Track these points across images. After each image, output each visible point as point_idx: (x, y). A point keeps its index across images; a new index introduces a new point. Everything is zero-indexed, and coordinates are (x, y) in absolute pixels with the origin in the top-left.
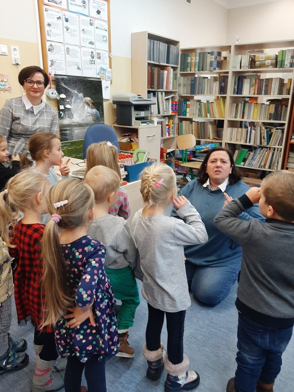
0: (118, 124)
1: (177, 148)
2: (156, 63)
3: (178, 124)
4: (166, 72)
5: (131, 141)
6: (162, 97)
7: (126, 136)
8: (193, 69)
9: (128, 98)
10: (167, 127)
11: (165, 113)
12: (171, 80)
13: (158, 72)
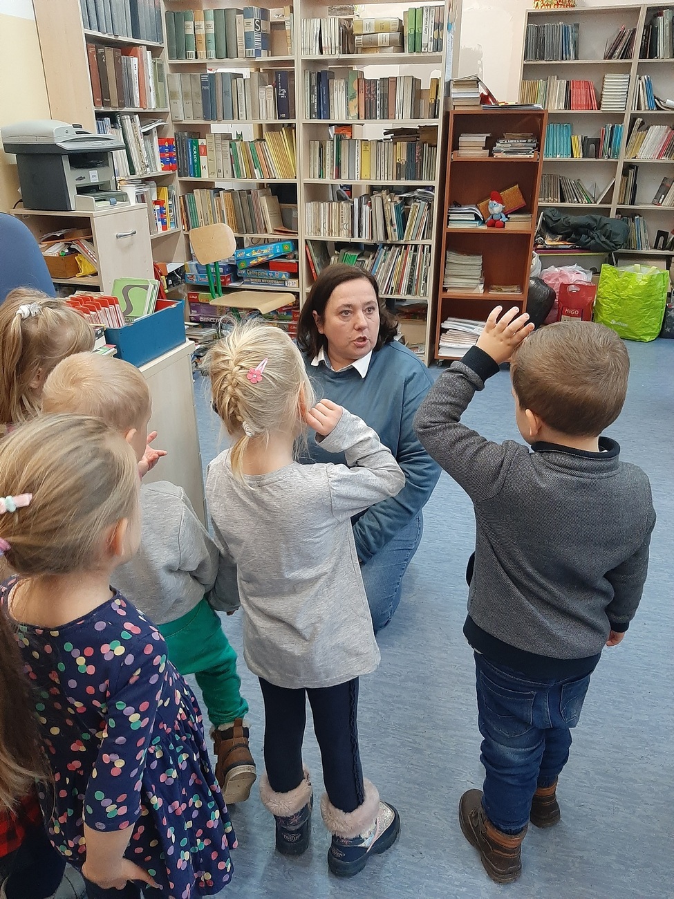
1: (190, 257)
2: (106, 36)
3: (184, 197)
4: (134, 61)
5: (73, 252)
6: (133, 128)
7: (55, 238)
8: (202, 52)
9: (51, 135)
10: (157, 207)
11: (148, 169)
12: (151, 83)
13: (116, 59)
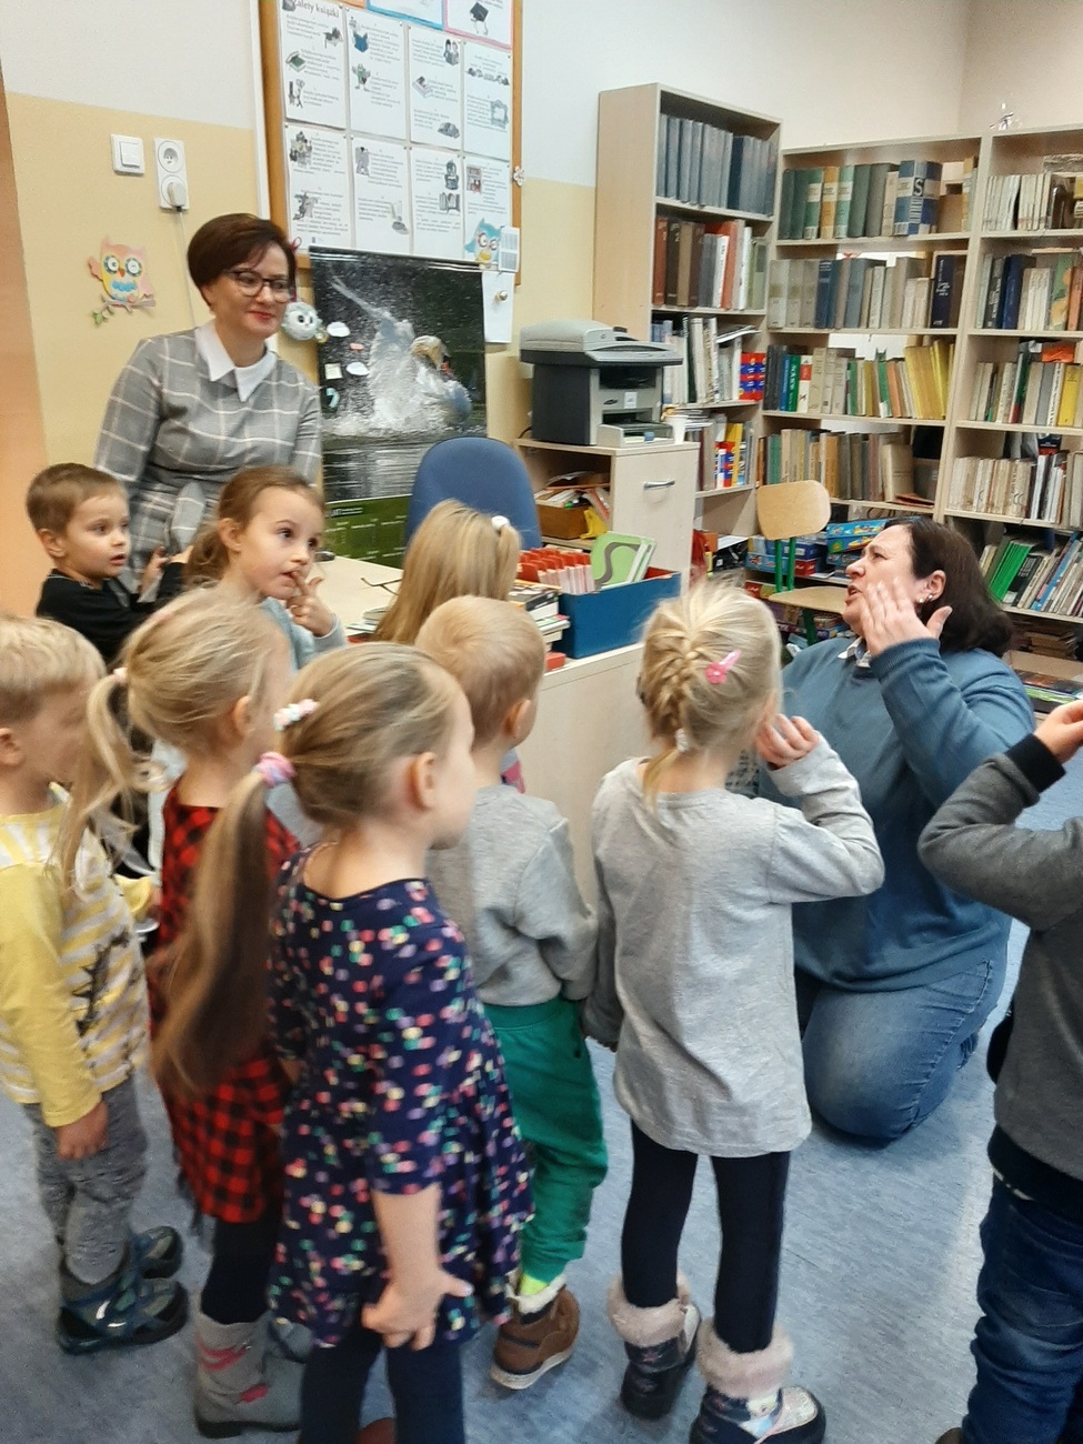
0: (535, 437)
1: (758, 531)
2: (687, 206)
3: (765, 439)
4: (723, 241)
5: (584, 503)
6: (705, 337)
7: (564, 483)
8: (828, 229)
9: (579, 339)
10: (722, 452)
11: (717, 396)
12: (743, 272)
13: (696, 239)
